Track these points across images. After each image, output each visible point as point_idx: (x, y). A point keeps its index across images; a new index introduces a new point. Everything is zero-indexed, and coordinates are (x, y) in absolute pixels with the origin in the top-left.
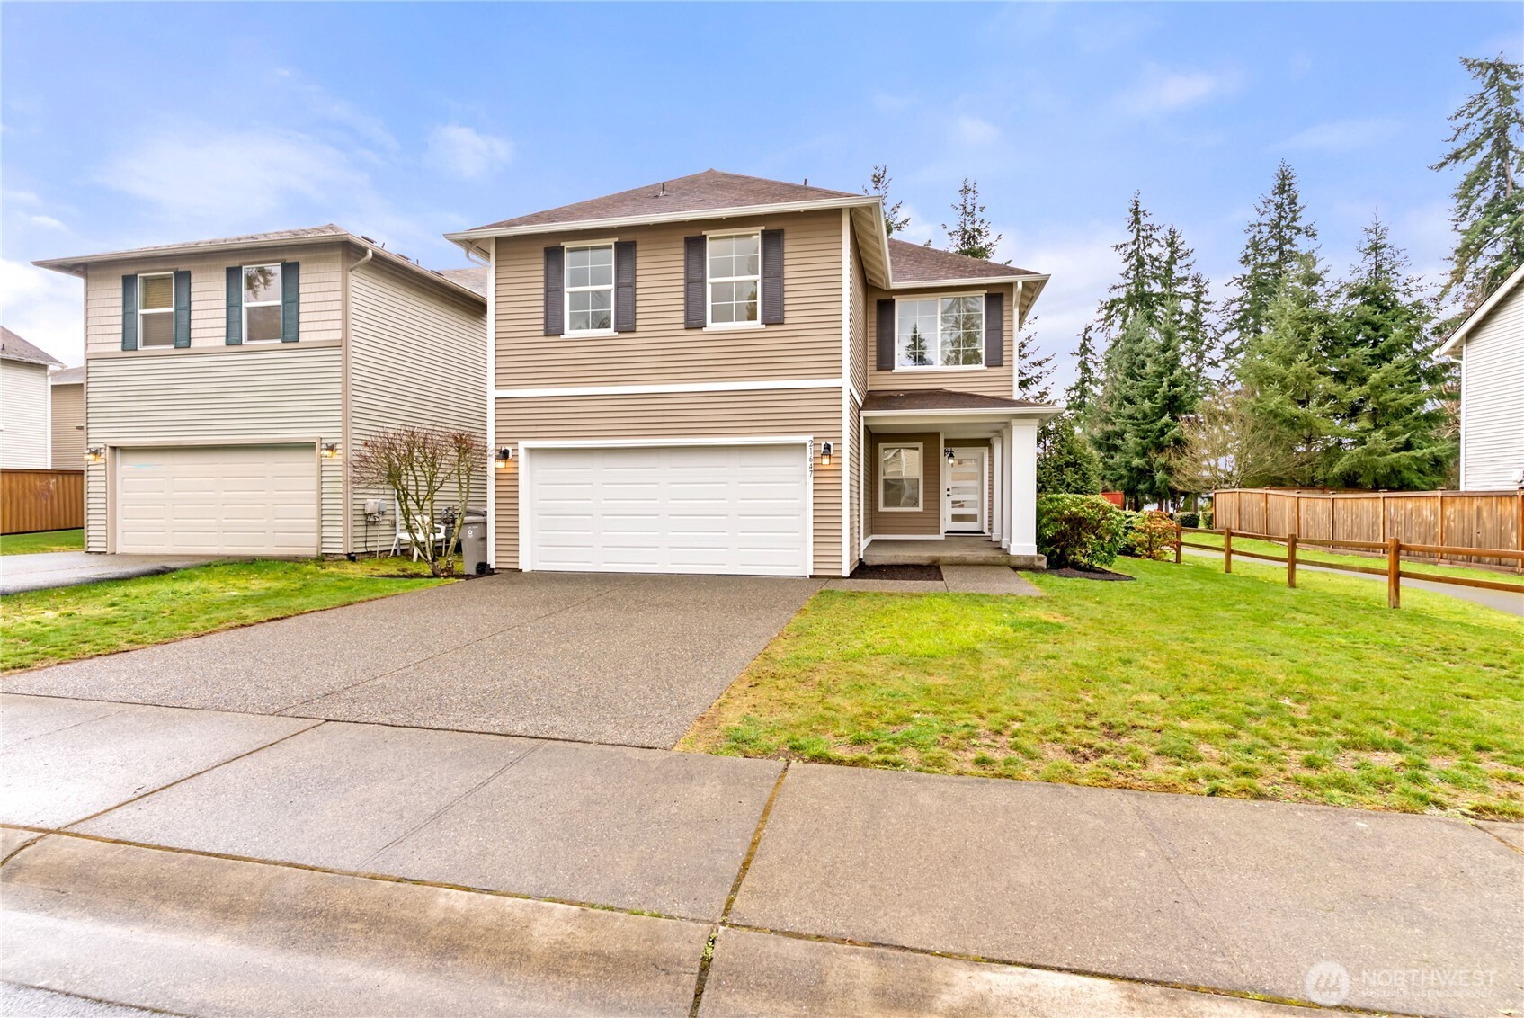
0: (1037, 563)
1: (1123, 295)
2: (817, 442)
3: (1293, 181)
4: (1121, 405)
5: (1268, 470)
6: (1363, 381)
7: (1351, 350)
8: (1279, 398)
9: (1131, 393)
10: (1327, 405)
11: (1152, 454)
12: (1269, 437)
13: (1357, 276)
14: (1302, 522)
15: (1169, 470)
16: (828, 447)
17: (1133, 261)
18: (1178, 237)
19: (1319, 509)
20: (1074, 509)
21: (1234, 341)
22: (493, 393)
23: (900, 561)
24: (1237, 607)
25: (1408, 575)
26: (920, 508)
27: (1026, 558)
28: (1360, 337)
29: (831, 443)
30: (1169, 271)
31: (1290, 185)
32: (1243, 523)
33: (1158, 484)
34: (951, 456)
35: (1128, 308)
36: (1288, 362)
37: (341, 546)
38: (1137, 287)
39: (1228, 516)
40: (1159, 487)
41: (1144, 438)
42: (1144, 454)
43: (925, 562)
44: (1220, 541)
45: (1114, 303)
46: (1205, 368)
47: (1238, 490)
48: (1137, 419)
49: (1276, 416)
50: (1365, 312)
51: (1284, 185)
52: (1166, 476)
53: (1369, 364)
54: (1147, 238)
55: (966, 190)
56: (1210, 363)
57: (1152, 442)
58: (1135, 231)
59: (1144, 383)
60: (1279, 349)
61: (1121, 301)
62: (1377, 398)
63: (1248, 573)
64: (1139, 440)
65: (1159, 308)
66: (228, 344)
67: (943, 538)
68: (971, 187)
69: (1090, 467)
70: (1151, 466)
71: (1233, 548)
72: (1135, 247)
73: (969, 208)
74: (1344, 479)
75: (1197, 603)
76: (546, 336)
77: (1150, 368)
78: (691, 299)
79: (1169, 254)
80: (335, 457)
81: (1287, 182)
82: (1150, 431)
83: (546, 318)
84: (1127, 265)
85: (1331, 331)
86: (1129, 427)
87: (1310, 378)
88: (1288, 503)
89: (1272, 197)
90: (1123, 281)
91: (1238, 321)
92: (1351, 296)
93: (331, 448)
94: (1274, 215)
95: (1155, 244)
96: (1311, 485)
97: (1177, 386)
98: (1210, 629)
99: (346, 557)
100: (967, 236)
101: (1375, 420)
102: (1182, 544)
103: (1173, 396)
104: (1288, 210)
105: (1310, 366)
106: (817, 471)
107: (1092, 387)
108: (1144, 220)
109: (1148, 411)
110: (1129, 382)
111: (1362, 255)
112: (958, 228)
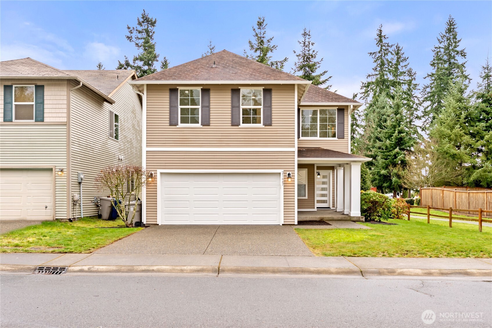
0: (361, 219)
1: (374, 80)
2: (285, 172)
3: (455, 27)
4: (375, 142)
5: (444, 178)
6: (482, 138)
7: (477, 124)
8: (448, 145)
9: (380, 136)
10: (468, 150)
11: (391, 168)
12: (444, 163)
13: (480, 88)
14: (457, 203)
15: (399, 177)
16: (289, 174)
17: (379, 62)
18: (401, 50)
19: (463, 197)
20: (374, 198)
21: (428, 107)
22: (145, 149)
23: (308, 219)
24: (433, 231)
25: (486, 221)
26: (306, 198)
27: (357, 217)
28: (481, 117)
29: (291, 173)
30: (397, 69)
31: (453, 29)
32: (433, 203)
33: (393, 183)
34: (319, 174)
35: (376, 87)
36: (452, 128)
37: (66, 215)
38: (381, 76)
39: (427, 200)
40: (394, 185)
41: (386, 159)
42: (386, 167)
43: (318, 220)
44: (425, 211)
45: (369, 84)
46: (414, 120)
47: (431, 188)
48: (383, 149)
49: (447, 153)
50: (483, 106)
51: (451, 29)
52: (397, 179)
53: (485, 130)
54: (386, 50)
55: (305, 34)
56: (417, 117)
57: (390, 161)
58: (380, 46)
59: (386, 130)
60: (448, 121)
61: (373, 83)
62: (488, 146)
63: (436, 223)
64: (384, 160)
65: (392, 88)
66: (5, 121)
67: (316, 210)
68: (308, 32)
69: (366, 176)
70: (390, 174)
71: (430, 214)
72: (380, 55)
73: (307, 43)
74: (475, 183)
75: (420, 230)
76: (170, 125)
77: (389, 123)
78: (234, 114)
79: (396, 59)
80: (63, 175)
81: (452, 27)
82: (389, 156)
83: (170, 118)
84: (375, 64)
85: (470, 114)
86: (379, 154)
87: (461, 136)
88: (452, 194)
89: (445, 34)
90: (374, 73)
91: (430, 97)
92: (478, 98)
93: (62, 171)
94: (446, 43)
95: (389, 54)
96: (461, 185)
97: (402, 133)
98: (426, 236)
99: (68, 220)
100: (306, 58)
101: (487, 156)
102: (410, 212)
103: (400, 138)
104: (452, 41)
105: (461, 130)
106: (285, 184)
107: (357, 128)
108: (384, 41)
109: (388, 146)
110: (379, 129)
111: (482, 79)
112: (301, 53)
